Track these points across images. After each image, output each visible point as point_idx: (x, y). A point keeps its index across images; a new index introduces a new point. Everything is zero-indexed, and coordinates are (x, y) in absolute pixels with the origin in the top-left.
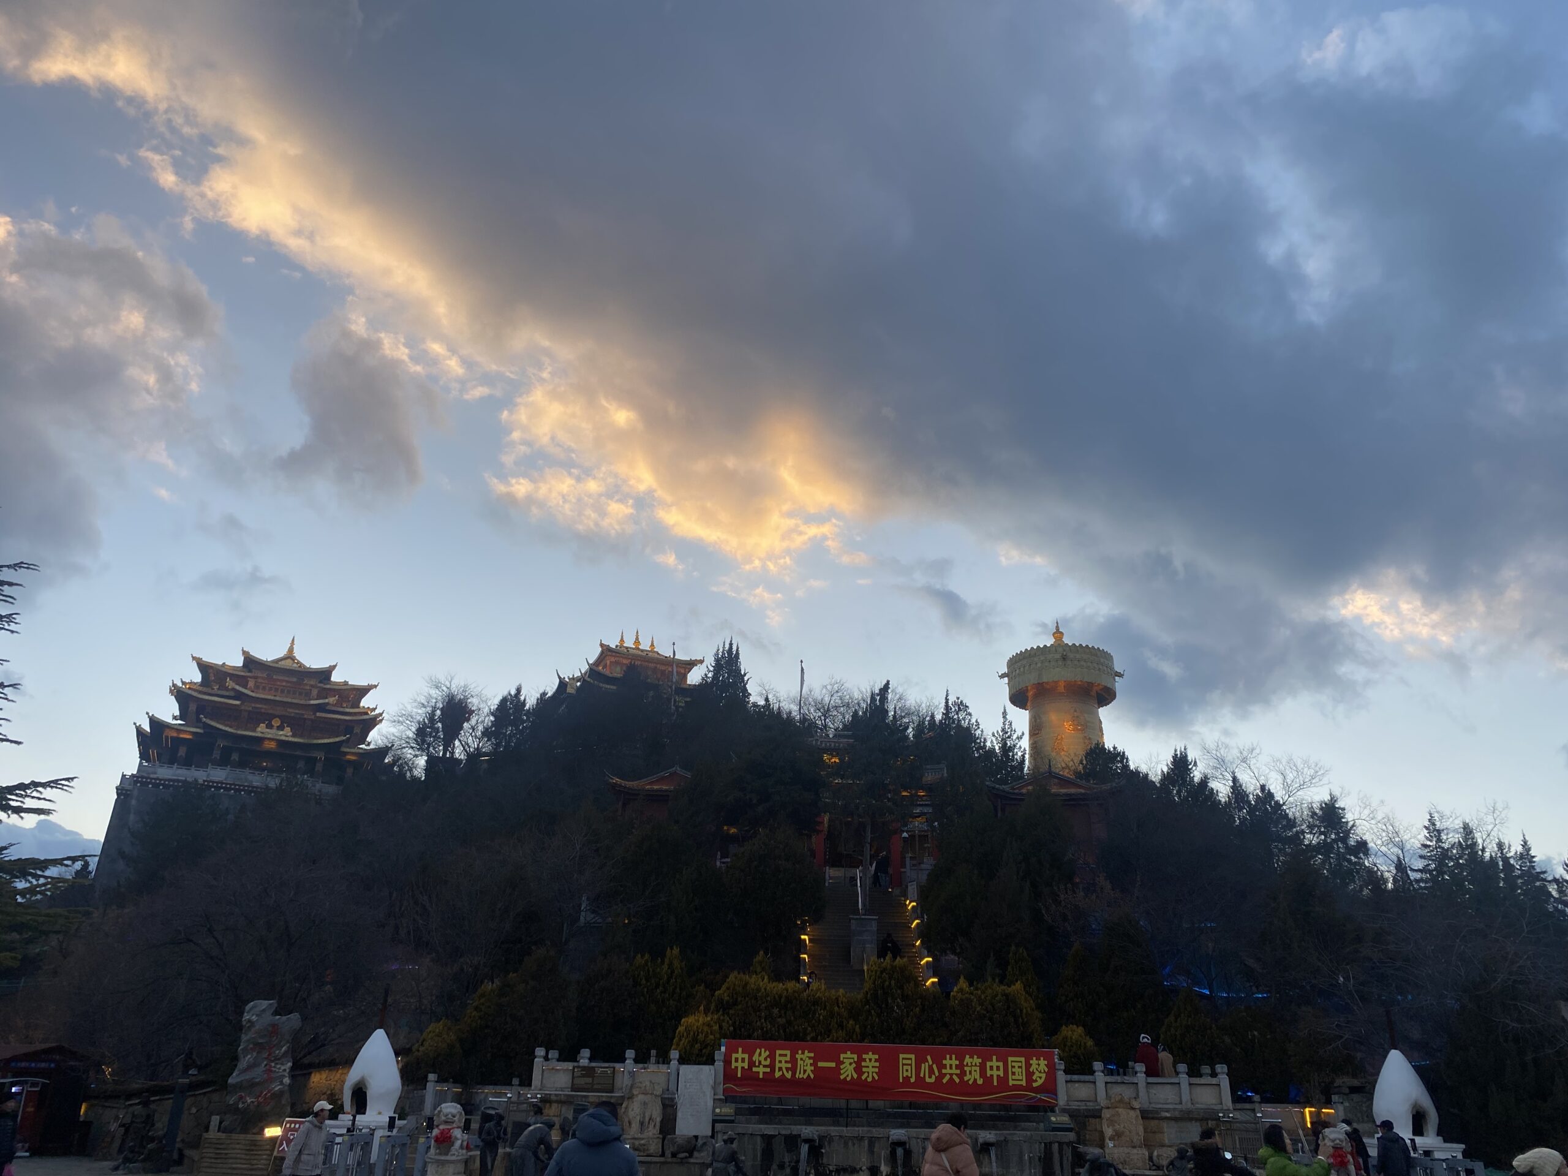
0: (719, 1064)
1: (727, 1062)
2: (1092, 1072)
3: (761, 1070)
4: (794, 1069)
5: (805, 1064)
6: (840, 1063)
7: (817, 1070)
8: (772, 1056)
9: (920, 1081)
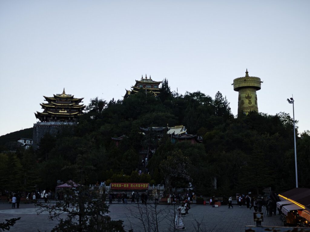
0: (110, 186)
1: (111, 185)
2: (153, 186)
3: (115, 186)
4: (119, 186)
5: (120, 186)
6: (124, 185)
7: (121, 186)
8: (116, 185)
9: (133, 187)
